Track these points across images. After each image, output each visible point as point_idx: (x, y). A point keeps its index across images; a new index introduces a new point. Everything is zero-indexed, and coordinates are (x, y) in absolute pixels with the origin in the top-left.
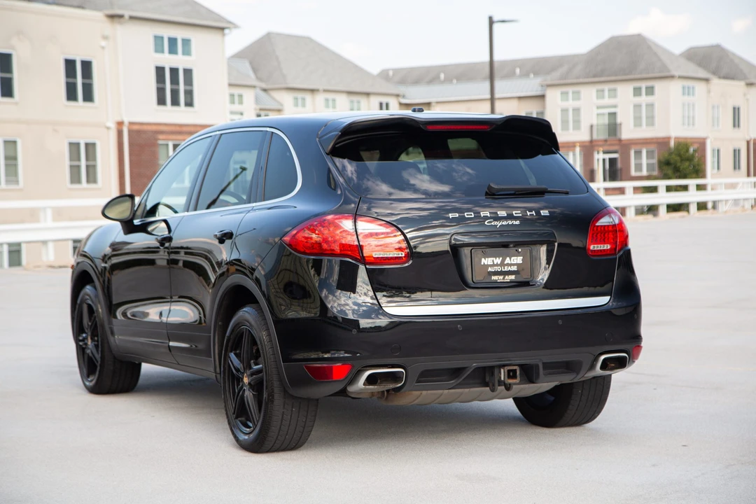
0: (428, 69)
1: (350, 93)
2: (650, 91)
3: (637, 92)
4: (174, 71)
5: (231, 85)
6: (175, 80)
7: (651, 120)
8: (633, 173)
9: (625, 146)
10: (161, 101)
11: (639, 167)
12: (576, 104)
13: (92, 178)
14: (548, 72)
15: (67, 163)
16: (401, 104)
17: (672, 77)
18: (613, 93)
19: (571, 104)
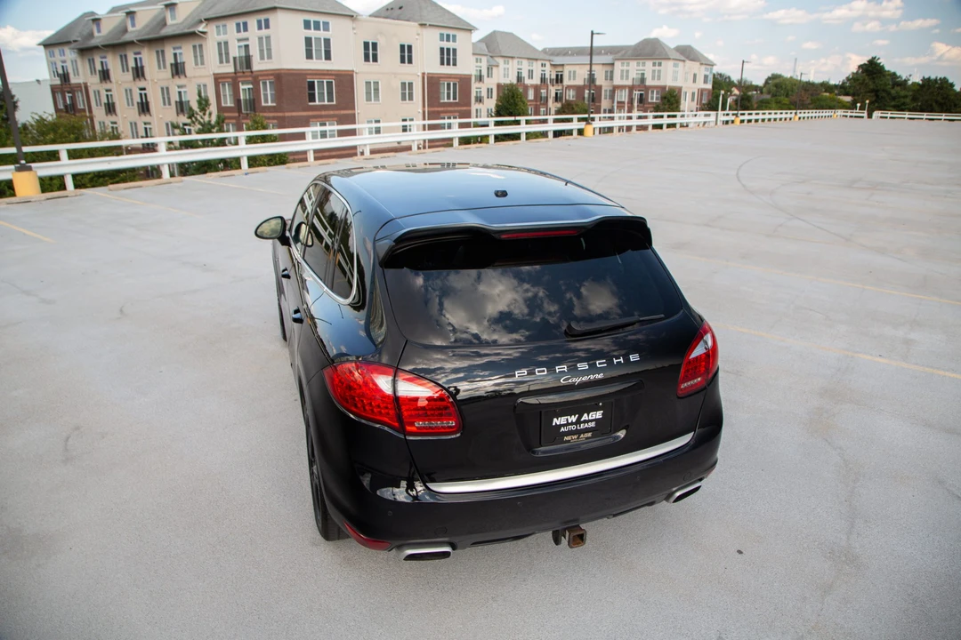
0: (564, 49)
1: (528, 59)
2: (660, 64)
3: (654, 64)
4: (448, 50)
5: (473, 54)
6: (448, 54)
7: (659, 78)
8: (650, 101)
9: (647, 88)
10: (442, 63)
11: (652, 98)
12: (628, 68)
13: (411, 98)
14: (616, 54)
15: (400, 91)
16: (551, 65)
17: (669, 59)
18: (644, 64)
19: (625, 68)
